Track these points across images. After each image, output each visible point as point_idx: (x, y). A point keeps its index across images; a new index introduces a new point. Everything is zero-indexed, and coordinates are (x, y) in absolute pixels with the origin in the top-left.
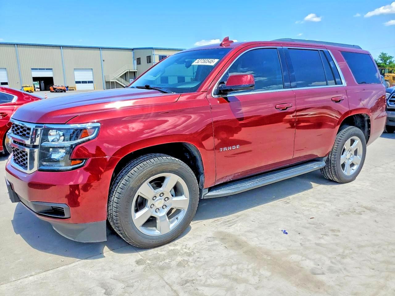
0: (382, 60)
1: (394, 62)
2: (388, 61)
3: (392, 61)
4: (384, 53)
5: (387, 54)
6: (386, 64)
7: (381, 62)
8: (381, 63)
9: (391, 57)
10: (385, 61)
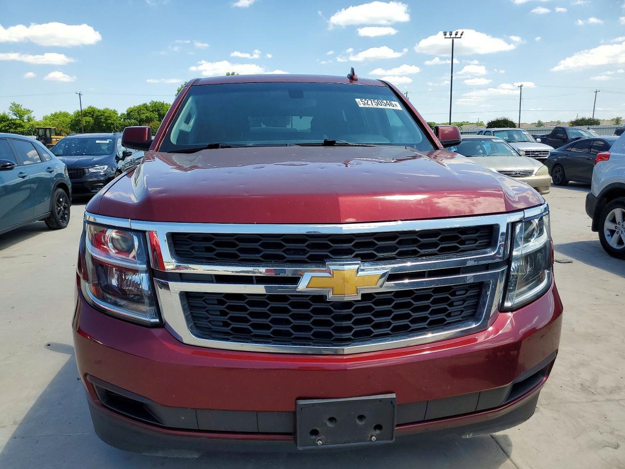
0: (16, 115)
1: (35, 119)
2: (25, 117)
3: (32, 116)
4: (16, 104)
5: (21, 106)
6: (23, 121)
7: (15, 117)
8: (16, 120)
9: (29, 111)
10: (21, 117)
